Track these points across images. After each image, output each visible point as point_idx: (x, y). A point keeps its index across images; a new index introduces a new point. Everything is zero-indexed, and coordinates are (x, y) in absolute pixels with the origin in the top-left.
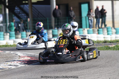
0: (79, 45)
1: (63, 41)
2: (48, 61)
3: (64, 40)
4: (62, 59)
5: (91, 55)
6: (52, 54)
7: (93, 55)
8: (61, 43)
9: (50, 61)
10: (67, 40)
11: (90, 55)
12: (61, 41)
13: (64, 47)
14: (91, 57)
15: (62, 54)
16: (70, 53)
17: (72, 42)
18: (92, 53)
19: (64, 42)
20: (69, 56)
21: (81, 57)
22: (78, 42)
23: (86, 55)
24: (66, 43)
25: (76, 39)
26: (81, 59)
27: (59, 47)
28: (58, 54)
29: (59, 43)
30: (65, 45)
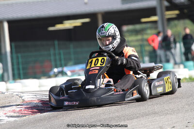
0: (132, 66)
1: (98, 59)
2: (66, 103)
3: (100, 59)
5: (159, 86)
6: (74, 89)
7: (164, 86)
8: (93, 65)
11: (156, 87)
12: (94, 60)
14: (160, 90)
15: (96, 87)
17: (117, 60)
18: (162, 83)
20: (110, 90)
21: (135, 92)
22: (129, 60)
23: (148, 88)
24: (104, 65)
25: (126, 54)
26: (136, 95)
27: (90, 73)
28: (87, 87)
29: (89, 65)
30: (101, 68)
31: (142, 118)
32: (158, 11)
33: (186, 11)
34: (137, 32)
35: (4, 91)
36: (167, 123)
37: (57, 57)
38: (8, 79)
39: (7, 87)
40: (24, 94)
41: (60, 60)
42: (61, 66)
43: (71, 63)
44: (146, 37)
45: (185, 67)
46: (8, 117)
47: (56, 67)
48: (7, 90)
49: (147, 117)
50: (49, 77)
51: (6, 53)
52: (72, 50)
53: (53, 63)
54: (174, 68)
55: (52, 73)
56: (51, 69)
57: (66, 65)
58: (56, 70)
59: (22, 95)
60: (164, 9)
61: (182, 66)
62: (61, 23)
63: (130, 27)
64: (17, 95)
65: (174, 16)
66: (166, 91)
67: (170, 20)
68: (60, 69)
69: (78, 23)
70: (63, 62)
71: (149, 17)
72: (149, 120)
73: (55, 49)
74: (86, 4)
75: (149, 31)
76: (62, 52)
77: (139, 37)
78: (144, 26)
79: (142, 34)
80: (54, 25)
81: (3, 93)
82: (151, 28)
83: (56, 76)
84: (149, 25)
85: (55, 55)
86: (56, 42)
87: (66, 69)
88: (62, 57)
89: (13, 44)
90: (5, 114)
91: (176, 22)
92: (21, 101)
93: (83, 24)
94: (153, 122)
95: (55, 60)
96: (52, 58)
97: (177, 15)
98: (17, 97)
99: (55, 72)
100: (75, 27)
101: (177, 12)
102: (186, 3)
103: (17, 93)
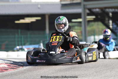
1: (57, 37)
2: (38, 61)
3: (58, 37)
4: (55, 59)
5: (90, 56)
7: (92, 56)
9: (40, 61)
10: (61, 37)
12: (55, 37)
13: (57, 44)
14: (90, 59)
16: (64, 53)
18: (92, 54)
19: (58, 39)
21: (78, 57)
23: (85, 56)
25: (72, 35)
26: (79, 60)
27: (52, 45)
30: (59, 42)
32: (83, 16)
41: (21, 41)
42: (21, 45)
43: (28, 44)
47: (18, 45)
50: (14, 51)
52: (29, 36)
55: (15, 49)
56: (15, 46)
57: (24, 45)
58: (18, 47)
60: (86, 14)
62: (23, 19)
65: (92, 19)
66: (93, 60)
67: (89, 21)
68: (21, 47)
69: (33, 19)
70: (23, 43)
71: (76, 18)
73: (18, 35)
74: (39, 8)
75: (76, 28)
76: (22, 36)
78: (73, 24)
80: (18, 20)
82: (77, 26)
83: (18, 50)
84: (76, 24)
85: (18, 38)
86: (19, 31)
87: (24, 47)
88: (23, 39)
91: (93, 23)
95: (18, 41)
96: (16, 40)
100: (32, 22)
101: (94, 17)
102: (100, 12)
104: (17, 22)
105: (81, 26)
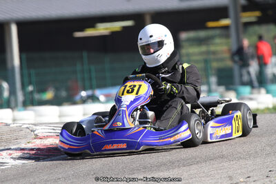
31: (204, 164)
33: (270, 12)
34: (200, 42)
35: (9, 122)
36: (239, 171)
37: (86, 76)
38: (16, 106)
39: (14, 116)
40: (38, 127)
41: (90, 79)
42: (91, 88)
44: (212, 48)
45: (268, 92)
46: (14, 159)
47: (84, 90)
48: (14, 120)
49: (212, 162)
50: (74, 103)
51: (13, 68)
52: (107, 66)
53: (80, 83)
54: (251, 93)
55: (77, 98)
56: (77, 92)
58: (84, 94)
59: (34, 127)
60: (239, 9)
61: (263, 91)
62: (93, 26)
63: (191, 34)
64: (27, 128)
65: (253, 19)
68: (90, 92)
69: (117, 26)
70: (94, 82)
71: (217, 19)
72: (214, 166)
73: (83, 65)
75: (218, 41)
76: (93, 68)
77: (204, 48)
78: (210, 33)
79: (208, 45)
80: (82, 30)
81: (7, 125)
82: (221, 36)
83: (84, 101)
84: (217, 32)
85: (83, 71)
86: (85, 54)
87: (98, 93)
88: (93, 74)
89: (24, 56)
90: (10, 154)
92: (33, 136)
93: (125, 28)
94: (221, 170)
95: (83, 79)
96: (79, 76)
97: (258, 17)
98: (28, 130)
99: (82, 97)
100: (114, 34)
101: (257, 14)
103: (28, 126)
104: (78, 34)
105: (228, 36)
